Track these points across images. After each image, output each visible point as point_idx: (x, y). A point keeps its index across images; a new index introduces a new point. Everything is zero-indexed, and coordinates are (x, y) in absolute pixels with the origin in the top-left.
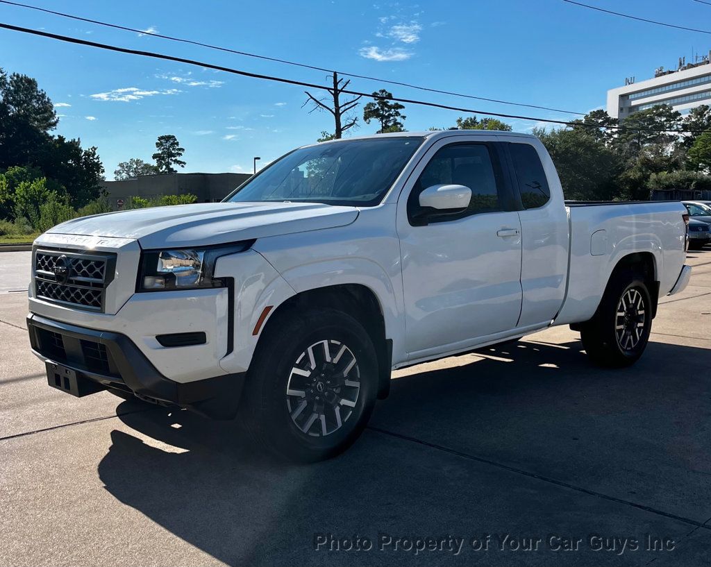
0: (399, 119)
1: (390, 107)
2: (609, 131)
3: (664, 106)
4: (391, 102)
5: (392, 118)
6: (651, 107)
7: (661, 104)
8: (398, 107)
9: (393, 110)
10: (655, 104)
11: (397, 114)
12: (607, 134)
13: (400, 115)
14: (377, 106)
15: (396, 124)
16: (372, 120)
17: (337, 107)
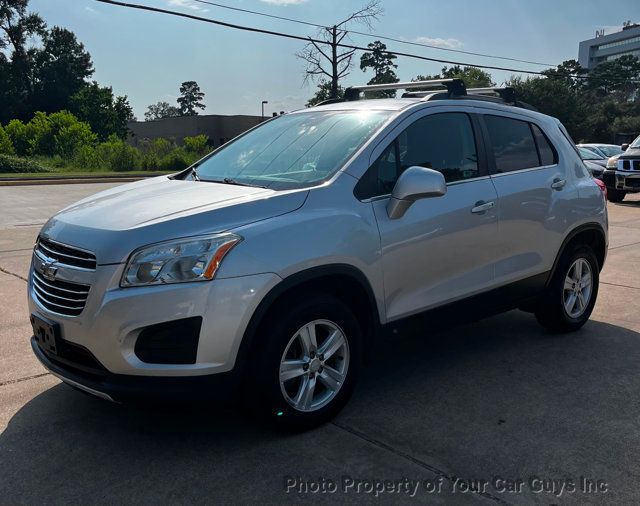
0: (391, 68)
1: (384, 57)
2: (580, 79)
3: (630, 57)
4: (385, 52)
5: (385, 67)
7: (629, 54)
9: (386, 60)
10: (624, 54)
12: (577, 81)
13: (392, 64)
14: (372, 56)
15: (389, 72)
16: (367, 68)
17: (335, 57)
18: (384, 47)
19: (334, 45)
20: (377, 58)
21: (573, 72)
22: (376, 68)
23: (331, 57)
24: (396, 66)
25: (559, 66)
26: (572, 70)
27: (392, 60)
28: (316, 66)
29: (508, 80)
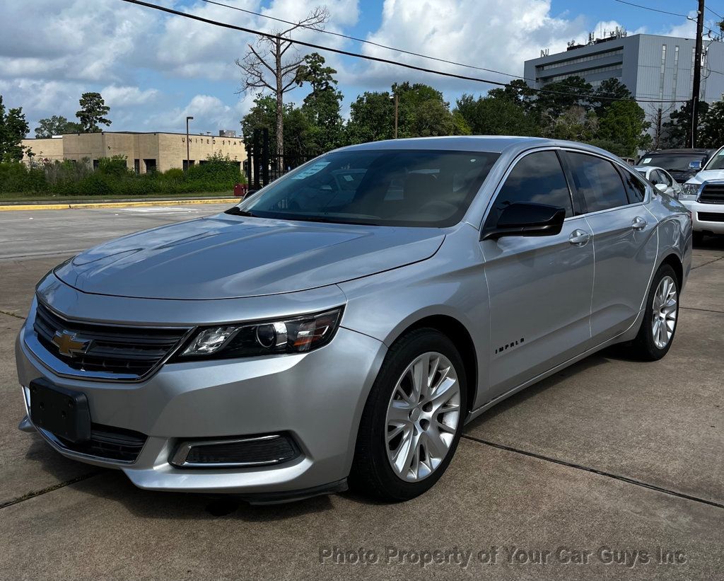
0: (331, 84)
1: (323, 71)
2: (528, 100)
3: (577, 78)
4: (324, 66)
5: (324, 82)
6: (566, 77)
7: (576, 75)
8: (330, 71)
9: (325, 74)
10: (570, 75)
12: (526, 102)
13: (331, 79)
14: (308, 69)
15: (328, 87)
16: (304, 82)
17: (279, 68)
19: (278, 56)
20: (315, 72)
21: (521, 93)
22: (313, 83)
23: (274, 67)
24: (336, 82)
25: (506, 85)
26: (520, 90)
27: (331, 75)
28: (257, 79)
29: (460, 99)
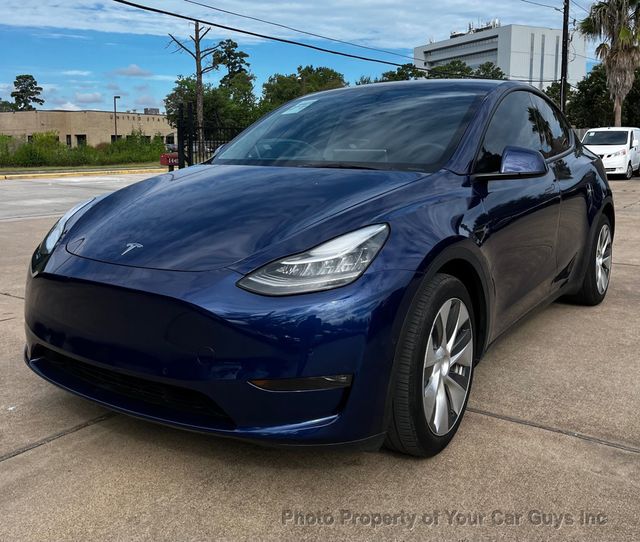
0: (244, 66)
1: (236, 55)
4: (237, 51)
5: (237, 65)
6: (449, 62)
7: (458, 60)
8: (242, 55)
9: (238, 58)
11: (242, 62)
13: (244, 62)
14: (224, 54)
15: (241, 70)
16: (220, 65)
17: (198, 52)
18: (235, 45)
19: (197, 41)
20: (229, 56)
21: (412, 75)
22: (228, 66)
24: (248, 65)
26: (410, 72)
27: (244, 58)
